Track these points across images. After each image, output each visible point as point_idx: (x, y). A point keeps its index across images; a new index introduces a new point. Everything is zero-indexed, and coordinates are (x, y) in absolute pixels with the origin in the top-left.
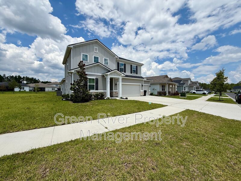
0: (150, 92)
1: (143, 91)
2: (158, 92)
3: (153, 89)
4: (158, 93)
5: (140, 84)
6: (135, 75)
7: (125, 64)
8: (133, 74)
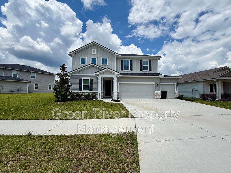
0: (176, 94)
1: (160, 92)
2: (201, 94)
3: (193, 90)
4: (200, 96)
5: (155, 83)
6: (147, 73)
7: (132, 61)
8: (144, 71)
